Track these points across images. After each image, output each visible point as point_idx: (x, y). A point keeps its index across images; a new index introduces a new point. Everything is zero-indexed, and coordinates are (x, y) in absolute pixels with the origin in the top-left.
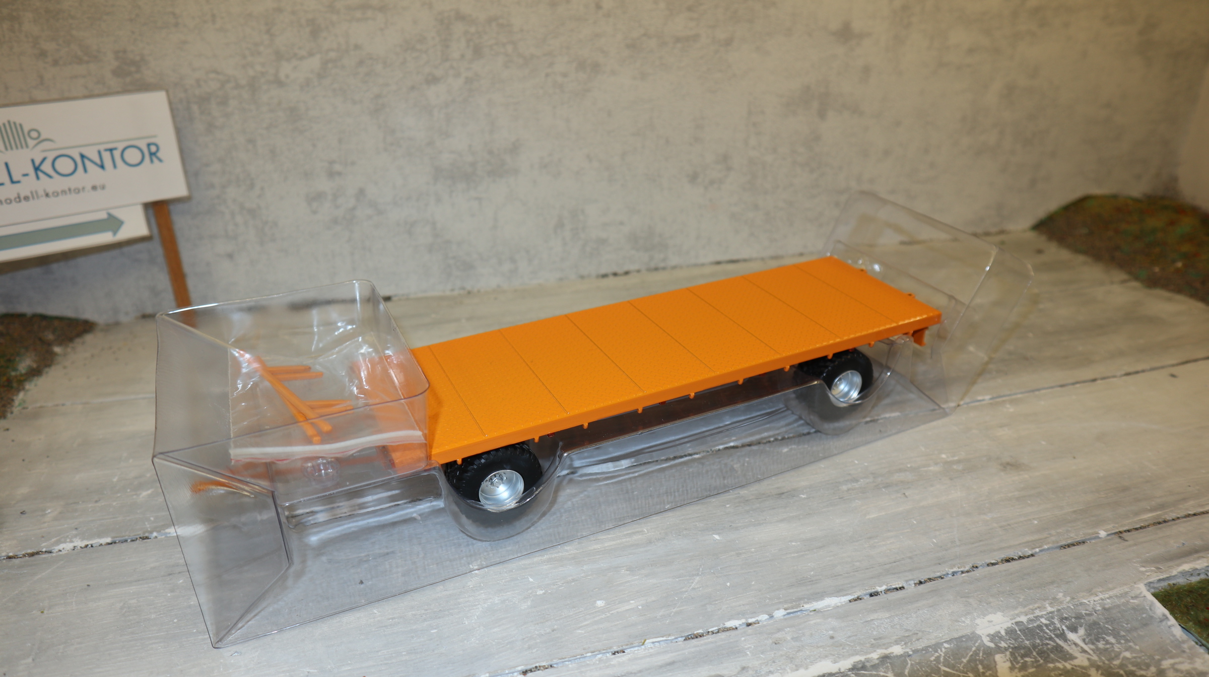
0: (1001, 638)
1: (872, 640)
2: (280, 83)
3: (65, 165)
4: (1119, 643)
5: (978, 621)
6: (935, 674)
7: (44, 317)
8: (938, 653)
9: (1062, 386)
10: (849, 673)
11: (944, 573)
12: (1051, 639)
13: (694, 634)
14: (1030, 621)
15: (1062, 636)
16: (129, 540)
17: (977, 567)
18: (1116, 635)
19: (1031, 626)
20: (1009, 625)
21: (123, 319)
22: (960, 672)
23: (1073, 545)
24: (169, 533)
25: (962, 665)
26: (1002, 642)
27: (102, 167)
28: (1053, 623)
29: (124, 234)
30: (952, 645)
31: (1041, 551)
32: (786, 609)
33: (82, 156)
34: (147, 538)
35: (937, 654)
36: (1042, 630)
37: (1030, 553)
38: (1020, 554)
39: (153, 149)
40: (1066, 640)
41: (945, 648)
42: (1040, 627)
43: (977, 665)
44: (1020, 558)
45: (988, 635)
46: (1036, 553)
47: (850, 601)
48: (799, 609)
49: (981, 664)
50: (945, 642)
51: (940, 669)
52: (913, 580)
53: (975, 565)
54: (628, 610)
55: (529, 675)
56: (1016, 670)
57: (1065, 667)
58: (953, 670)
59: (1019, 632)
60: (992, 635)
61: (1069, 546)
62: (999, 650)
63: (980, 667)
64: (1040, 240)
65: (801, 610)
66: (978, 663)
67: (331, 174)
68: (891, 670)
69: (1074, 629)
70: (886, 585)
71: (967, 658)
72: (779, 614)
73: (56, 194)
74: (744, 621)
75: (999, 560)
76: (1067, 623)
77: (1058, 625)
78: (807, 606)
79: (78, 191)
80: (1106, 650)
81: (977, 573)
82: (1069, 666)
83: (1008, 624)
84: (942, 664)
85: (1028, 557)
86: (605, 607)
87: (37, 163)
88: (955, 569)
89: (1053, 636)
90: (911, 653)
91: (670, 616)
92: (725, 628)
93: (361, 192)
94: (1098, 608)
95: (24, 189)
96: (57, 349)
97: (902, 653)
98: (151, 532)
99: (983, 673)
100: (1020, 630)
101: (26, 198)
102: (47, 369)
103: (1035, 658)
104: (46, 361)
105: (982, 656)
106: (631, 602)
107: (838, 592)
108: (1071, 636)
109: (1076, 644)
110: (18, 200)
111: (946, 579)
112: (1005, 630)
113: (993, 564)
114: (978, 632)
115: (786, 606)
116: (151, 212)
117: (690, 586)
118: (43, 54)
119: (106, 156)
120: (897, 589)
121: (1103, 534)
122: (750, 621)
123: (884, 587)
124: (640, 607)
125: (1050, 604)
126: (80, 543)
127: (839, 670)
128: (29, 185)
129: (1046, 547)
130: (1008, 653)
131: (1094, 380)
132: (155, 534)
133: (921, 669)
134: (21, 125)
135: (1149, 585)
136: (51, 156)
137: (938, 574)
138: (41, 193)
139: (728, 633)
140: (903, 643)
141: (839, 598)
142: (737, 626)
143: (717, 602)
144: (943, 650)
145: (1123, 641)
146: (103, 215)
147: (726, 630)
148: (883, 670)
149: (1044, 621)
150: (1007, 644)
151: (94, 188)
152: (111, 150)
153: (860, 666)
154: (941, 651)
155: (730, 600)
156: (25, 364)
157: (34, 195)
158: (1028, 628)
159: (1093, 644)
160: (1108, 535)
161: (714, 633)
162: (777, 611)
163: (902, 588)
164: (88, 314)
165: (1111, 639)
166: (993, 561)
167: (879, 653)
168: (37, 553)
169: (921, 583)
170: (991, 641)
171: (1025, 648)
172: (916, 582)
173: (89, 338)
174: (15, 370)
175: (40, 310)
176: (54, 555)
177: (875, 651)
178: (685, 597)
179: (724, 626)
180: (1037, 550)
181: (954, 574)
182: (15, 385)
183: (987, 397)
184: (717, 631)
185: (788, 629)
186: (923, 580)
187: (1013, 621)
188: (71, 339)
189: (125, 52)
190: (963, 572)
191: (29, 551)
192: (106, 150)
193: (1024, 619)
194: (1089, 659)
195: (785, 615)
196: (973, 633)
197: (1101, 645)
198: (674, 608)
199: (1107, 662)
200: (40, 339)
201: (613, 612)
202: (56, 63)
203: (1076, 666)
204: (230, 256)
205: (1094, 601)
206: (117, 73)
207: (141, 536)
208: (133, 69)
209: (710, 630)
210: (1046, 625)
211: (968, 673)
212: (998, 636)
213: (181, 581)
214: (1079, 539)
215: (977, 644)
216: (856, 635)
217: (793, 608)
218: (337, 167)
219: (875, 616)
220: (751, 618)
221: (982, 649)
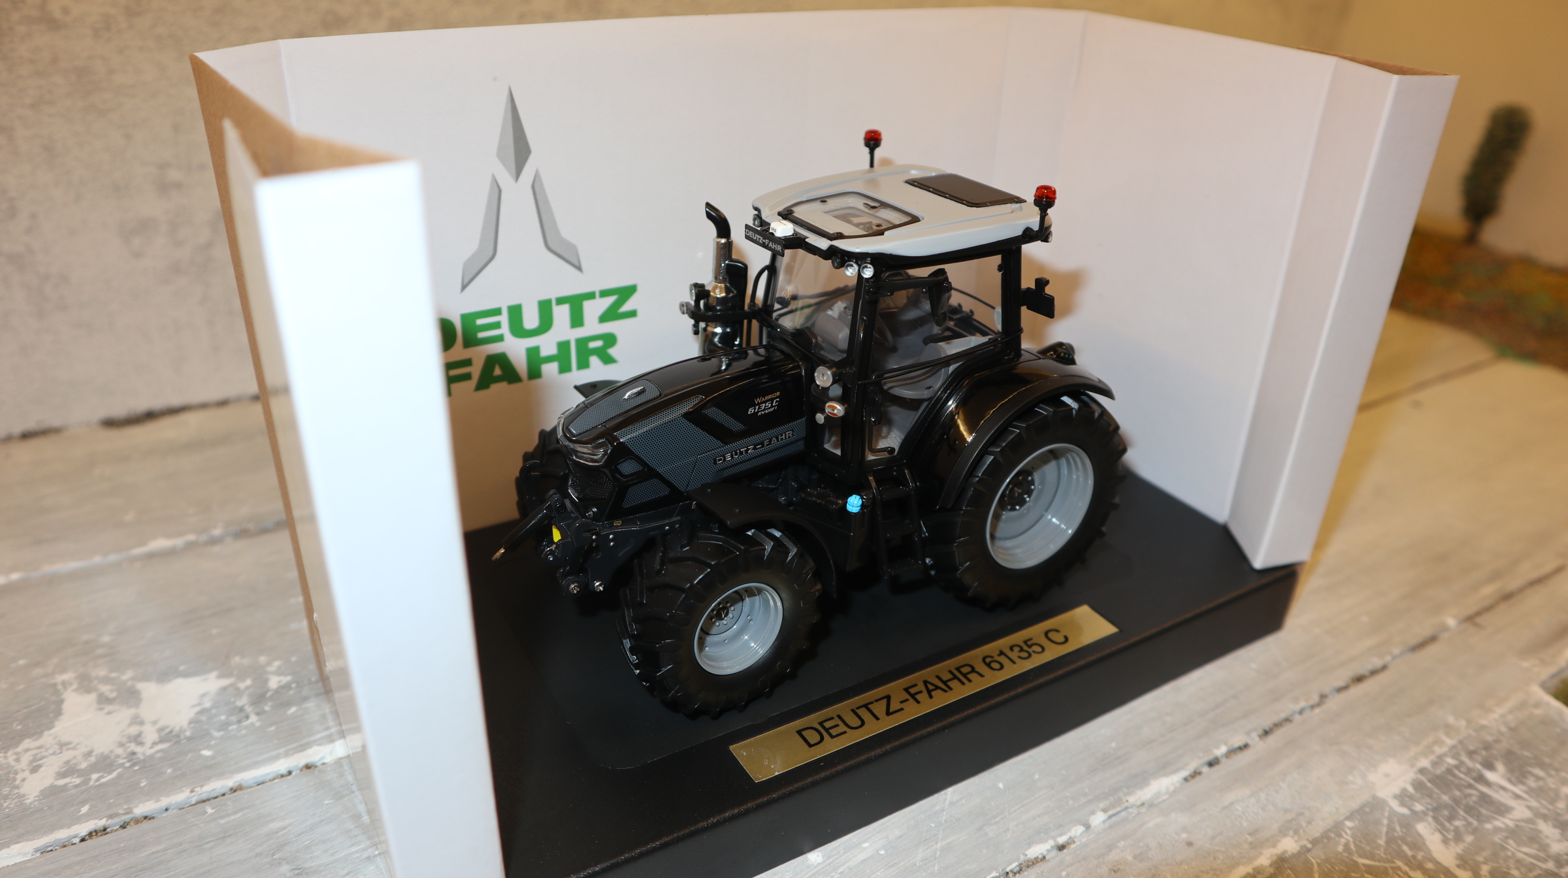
0: (1411, 797)
1: (1248, 836)
4: (1550, 776)
5: (1372, 777)
6: (1354, 872)
8: (1345, 839)
11: (1290, 713)
12: (1470, 786)
14: (1435, 764)
15: (1481, 779)
17: (1326, 696)
18: (1542, 766)
19: (1438, 772)
20: (1413, 776)
22: (1385, 862)
23: (1426, 644)
25: (1382, 849)
26: (1416, 804)
28: (1462, 763)
30: (1356, 823)
31: (1393, 659)
32: (1105, 810)
35: (1343, 841)
36: (1455, 776)
37: (1381, 663)
38: (1371, 668)
40: (1488, 783)
41: (1350, 829)
42: (1449, 771)
43: (1399, 846)
44: (1373, 673)
45: (1395, 797)
46: (1389, 663)
47: (1186, 779)
48: (1123, 806)
49: (1406, 843)
50: (1348, 818)
51: (1356, 863)
52: (1255, 732)
53: (1322, 695)
54: (864, 861)
56: (1452, 843)
57: (1507, 825)
58: (1375, 861)
59: (1429, 785)
60: (1400, 796)
61: (1421, 646)
62: (1418, 816)
63: (1405, 848)
65: (1126, 808)
66: (1400, 842)
67: (164, 188)
69: (1490, 766)
70: (1226, 744)
71: (1384, 838)
72: (1098, 819)
74: (1051, 843)
75: (1349, 681)
76: (1479, 758)
77: (1470, 764)
78: (1132, 799)
80: (1541, 789)
81: (1329, 706)
82: (1511, 824)
83: (1411, 775)
84: (1356, 855)
85: (1382, 670)
86: (825, 864)
88: (1301, 705)
89: (1472, 782)
90: (1309, 846)
91: (936, 858)
92: (1028, 861)
94: (1504, 729)
97: (1298, 849)
99: (1414, 857)
100: (1429, 781)
103: (1465, 819)
105: (1401, 831)
106: (865, 845)
107: (1164, 768)
108: (1490, 776)
109: (1503, 788)
111: (1295, 720)
112: (1411, 784)
113: (1344, 689)
114: (1380, 795)
115: (1101, 805)
117: (945, 800)
120: (1241, 748)
121: (1451, 622)
122: (1061, 840)
123: (1223, 749)
124: (882, 852)
125: (1448, 734)
129: (1395, 652)
130: (1430, 819)
133: (1334, 869)
135: (1543, 686)
137: (1284, 716)
139: (1036, 869)
140: (1291, 832)
141: (1169, 778)
142: (1045, 853)
143: (997, 820)
144: (1348, 831)
145: (1553, 773)
147: (1031, 864)
149: (1450, 761)
150: (1423, 805)
154: (1347, 834)
155: (1015, 811)
158: (1437, 777)
159: (1523, 783)
160: (1460, 623)
161: (1015, 874)
162: (1092, 817)
163: (1246, 746)
165: (1538, 772)
166: (1342, 684)
167: (1268, 856)
169: (1266, 733)
170: (1403, 804)
171: (1446, 806)
172: (1260, 733)
177: (1261, 853)
178: (945, 821)
179: (1026, 858)
181: (1301, 712)
184: (1018, 869)
185: (1123, 843)
186: (1267, 729)
187: (1415, 769)
190: (1312, 707)
193: (1425, 763)
194: (1529, 807)
195: (1104, 822)
196: (1374, 797)
197: (1532, 783)
198: (937, 843)
199: (1550, 807)
201: (841, 869)
203: (1518, 821)
205: (1495, 718)
209: (1008, 870)
210: (1457, 767)
211: (1395, 861)
212: (1407, 796)
214: (1429, 635)
215: (1386, 814)
216: (1220, 833)
217: (1114, 807)
218: (174, 175)
219: (1230, 797)
220: (1061, 835)
221: (1396, 819)
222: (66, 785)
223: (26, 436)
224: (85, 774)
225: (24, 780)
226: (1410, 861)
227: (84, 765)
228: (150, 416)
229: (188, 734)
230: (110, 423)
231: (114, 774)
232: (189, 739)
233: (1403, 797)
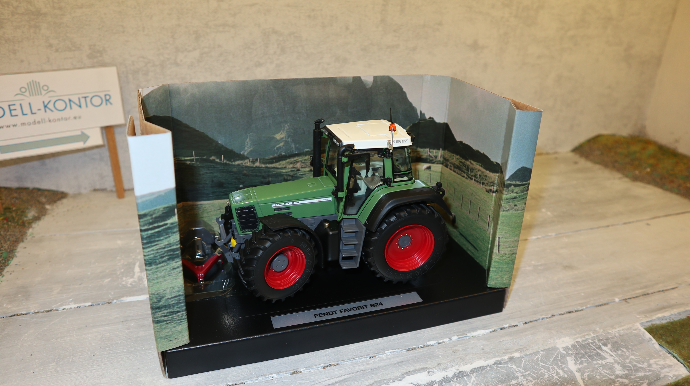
0: (569, 349)
1: (504, 350)
2: (177, 64)
3: (60, 105)
4: (628, 352)
5: (557, 341)
6: (537, 366)
7: (39, 190)
9: (592, 229)
10: (493, 366)
11: (538, 318)
12: (594, 349)
13: (411, 348)
14: (583, 341)
15: (600, 348)
16: (101, 304)
17: (554, 316)
18: (627, 348)
19: (584, 343)
20: (573, 343)
21: (83, 191)
22: (549, 365)
23: (602, 305)
24: (123, 300)
25: (550, 362)
26: (570, 351)
27: (80, 106)
28: (595, 342)
29: (89, 143)
30: (545, 353)
31: (586, 308)
32: (458, 336)
33: (70, 100)
34: (110, 303)
35: (537, 357)
36: (590, 345)
37: (581, 309)
38: (576, 309)
39: (108, 97)
40: (602, 350)
41: (541, 354)
42: (588, 344)
43: (558, 362)
44: (576, 311)
45: (563, 348)
46: (584, 309)
47: (491, 332)
48: (465, 336)
50: (541, 351)
51: (539, 364)
52: (522, 322)
53: (553, 315)
55: (327, 368)
56: (578, 365)
57: (602, 363)
58: (546, 365)
59: (578, 346)
60: (565, 348)
61: (600, 305)
62: (568, 355)
63: (559, 363)
64: (576, 157)
65: (466, 336)
66: (558, 361)
68: (514, 364)
69: (605, 345)
70: (509, 324)
71: (553, 359)
72: (455, 338)
73: (55, 121)
74: (436, 341)
75: (566, 312)
76: (602, 342)
77: (597, 343)
78: (469, 335)
79: (66, 119)
80: (622, 355)
81: (554, 318)
82: (604, 363)
85: (580, 311)
87: (46, 104)
88: (543, 317)
89: (595, 348)
90: (524, 356)
91: (398, 340)
92: (427, 345)
94: (617, 335)
95: (38, 117)
96: (48, 207)
97: (519, 356)
98: (113, 300)
99: (561, 366)
100: (578, 345)
101: (39, 122)
102: (43, 217)
103: (587, 358)
104: (42, 213)
105: (560, 358)
107: (484, 328)
108: (604, 348)
109: (607, 352)
110: (34, 123)
111: (539, 321)
112: (571, 345)
113: (562, 314)
114: (558, 346)
115: (458, 334)
116: (104, 132)
118: (51, 46)
119: (83, 101)
120: (514, 326)
121: (617, 300)
122: (440, 342)
123: (507, 325)
125: (593, 333)
126: (73, 306)
127: (488, 364)
128: (41, 115)
129: (589, 306)
130: (573, 356)
131: (608, 226)
132: (115, 301)
133: (530, 364)
134: (39, 83)
135: (642, 324)
136: (53, 100)
137: (535, 319)
138: (47, 120)
139: (429, 348)
140: (520, 351)
141: (485, 331)
142: (433, 344)
144: (540, 355)
145: (630, 351)
146: (79, 133)
148: (510, 365)
149: (590, 341)
150: (572, 352)
151: (75, 118)
152: (85, 98)
153: (499, 362)
154: (539, 355)
156: (31, 214)
157: (43, 121)
158: (582, 345)
159: (615, 352)
160: (620, 300)
161: (421, 348)
162: (453, 337)
163: (516, 326)
164: (63, 189)
165: (625, 350)
166: (562, 313)
167: (508, 356)
168: (51, 311)
169: (526, 323)
170: (564, 350)
171: (581, 354)
172: (524, 323)
173: (64, 201)
174: (26, 217)
175: (37, 186)
176: (60, 311)
177: (505, 355)
180: (585, 307)
181: (543, 319)
182: (27, 225)
183: (553, 234)
184: (423, 346)
186: (527, 322)
187: (575, 341)
188: (55, 202)
189: (95, 45)
190: (547, 318)
191: (46, 309)
192: (83, 97)
193: (580, 340)
194: (614, 359)
195: (458, 339)
196: (555, 347)
197: (619, 352)
199: (623, 361)
200: (38, 201)
202: (57, 51)
203: (607, 362)
205: (615, 332)
206: (90, 56)
207: (108, 302)
208: (98, 55)
209: (419, 346)
210: (592, 343)
211: (554, 366)
212: (568, 348)
213: (133, 324)
214: (605, 302)
215: (557, 352)
216: (495, 348)
217: (461, 335)
219: (504, 339)
220: (440, 340)
221: (560, 354)
226: (559, 367)
233: (565, 349)
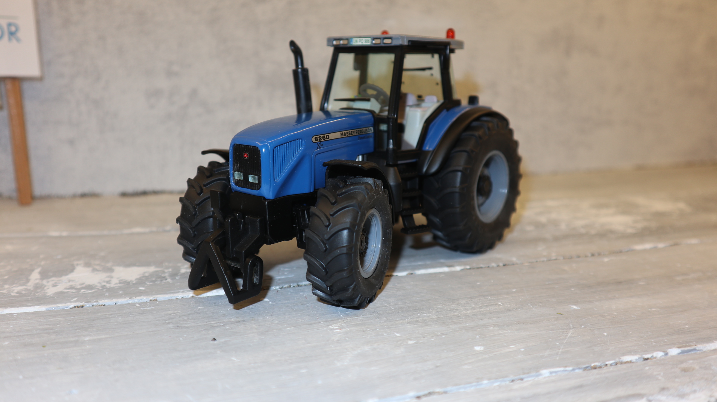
13: (592, 366)
39: (13, 29)
54: (511, 352)
67: (170, 74)
72: (674, 351)
74: (638, 356)
86: (485, 351)
92: (622, 362)
93: (194, 93)
106: (512, 346)
117: (567, 335)
122: (646, 356)
124: (522, 350)
139: (624, 366)
142: (634, 360)
155: (614, 343)
161: (611, 366)
162: (670, 350)
179: (621, 360)
184: (614, 364)
185: (691, 362)
198: (559, 349)
201: (495, 354)
204: (71, 142)
217: (686, 348)
218: (175, 68)
220: (646, 354)
222: (68, 292)
223: (84, 196)
224: (80, 289)
225: (48, 288)
227: (79, 287)
228: (144, 193)
229: (134, 282)
230: (124, 195)
231: (93, 291)
232: (134, 284)
